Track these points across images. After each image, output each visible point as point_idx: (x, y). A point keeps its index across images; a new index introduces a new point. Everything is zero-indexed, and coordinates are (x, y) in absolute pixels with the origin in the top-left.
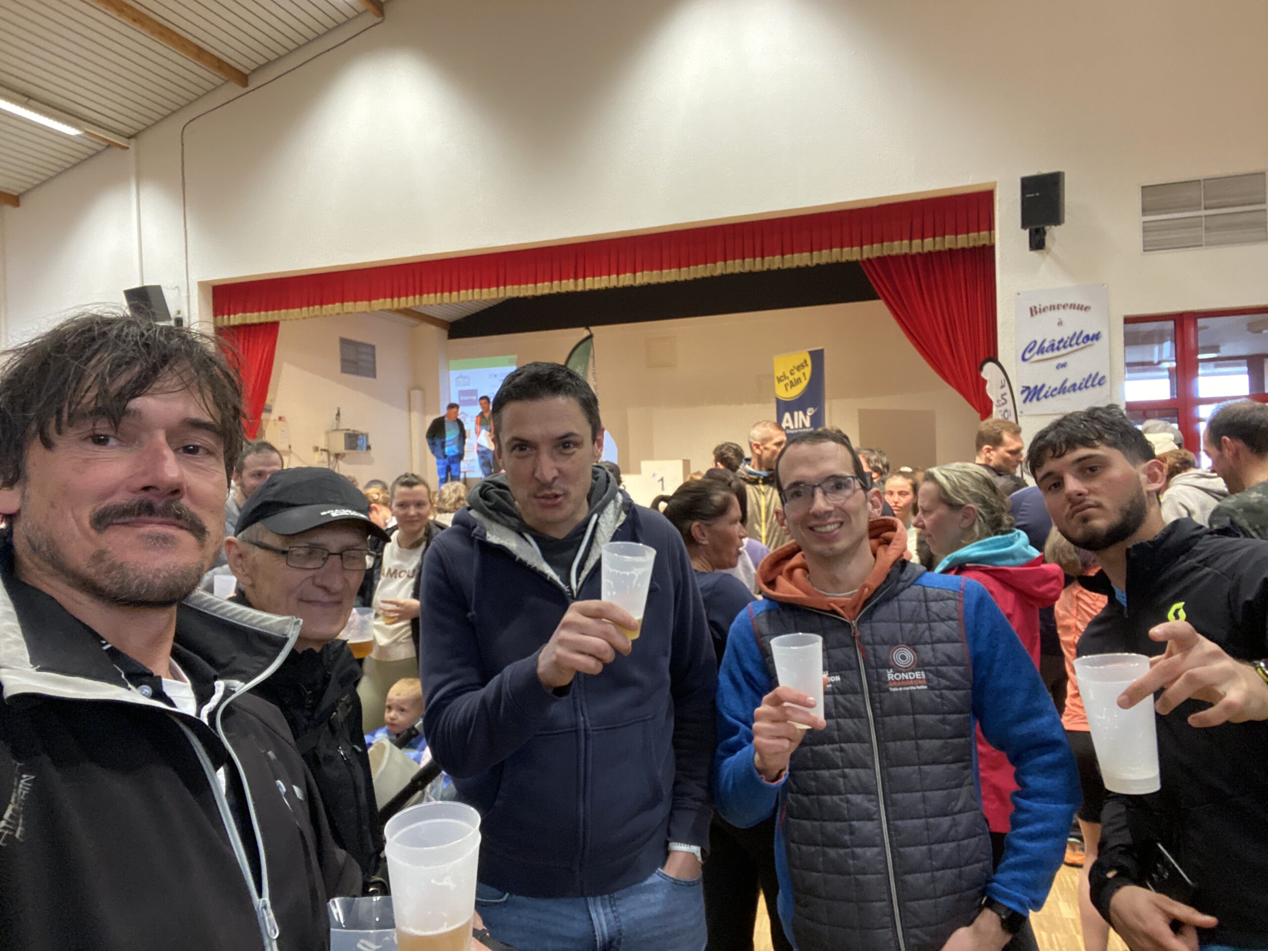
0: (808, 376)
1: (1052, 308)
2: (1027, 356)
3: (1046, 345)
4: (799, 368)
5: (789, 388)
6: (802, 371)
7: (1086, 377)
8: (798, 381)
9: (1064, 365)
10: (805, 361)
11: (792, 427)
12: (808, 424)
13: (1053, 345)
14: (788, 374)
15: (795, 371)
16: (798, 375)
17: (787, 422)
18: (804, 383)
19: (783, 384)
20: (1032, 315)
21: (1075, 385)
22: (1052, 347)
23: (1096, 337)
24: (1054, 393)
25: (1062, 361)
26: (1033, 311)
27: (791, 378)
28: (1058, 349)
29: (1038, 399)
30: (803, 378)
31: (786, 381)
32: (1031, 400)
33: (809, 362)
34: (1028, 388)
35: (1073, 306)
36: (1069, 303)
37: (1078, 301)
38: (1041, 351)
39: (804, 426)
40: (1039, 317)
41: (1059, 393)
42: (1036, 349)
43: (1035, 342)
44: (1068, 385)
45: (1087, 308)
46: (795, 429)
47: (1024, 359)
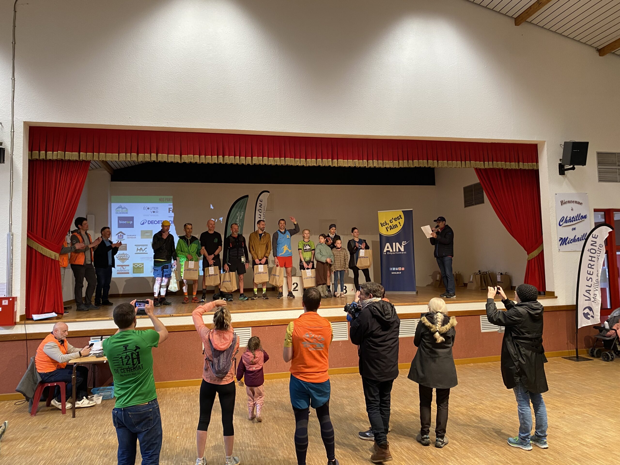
0: (402, 224)
1: (569, 202)
2: (561, 224)
3: (568, 219)
4: (395, 219)
5: (389, 229)
6: (398, 221)
7: (583, 235)
8: (396, 226)
9: (575, 229)
10: (400, 216)
11: (391, 251)
12: (402, 249)
13: (570, 219)
14: (388, 222)
15: (394, 221)
16: (394, 223)
17: (388, 248)
18: (400, 228)
19: (384, 227)
20: (562, 205)
21: (578, 238)
22: (570, 221)
23: (585, 217)
24: (572, 241)
25: (574, 227)
26: (562, 203)
27: (390, 224)
28: (572, 221)
29: (566, 244)
30: (398, 225)
31: (386, 226)
32: (563, 245)
33: (403, 216)
34: (562, 238)
35: (576, 202)
36: (575, 200)
37: (578, 200)
38: (566, 222)
39: (400, 250)
40: (564, 206)
41: (573, 242)
42: (564, 221)
43: (564, 217)
44: (576, 238)
45: (581, 204)
46: (393, 252)
47: (560, 225)
